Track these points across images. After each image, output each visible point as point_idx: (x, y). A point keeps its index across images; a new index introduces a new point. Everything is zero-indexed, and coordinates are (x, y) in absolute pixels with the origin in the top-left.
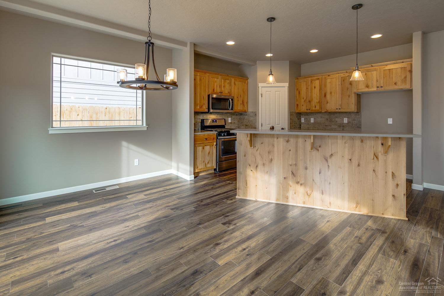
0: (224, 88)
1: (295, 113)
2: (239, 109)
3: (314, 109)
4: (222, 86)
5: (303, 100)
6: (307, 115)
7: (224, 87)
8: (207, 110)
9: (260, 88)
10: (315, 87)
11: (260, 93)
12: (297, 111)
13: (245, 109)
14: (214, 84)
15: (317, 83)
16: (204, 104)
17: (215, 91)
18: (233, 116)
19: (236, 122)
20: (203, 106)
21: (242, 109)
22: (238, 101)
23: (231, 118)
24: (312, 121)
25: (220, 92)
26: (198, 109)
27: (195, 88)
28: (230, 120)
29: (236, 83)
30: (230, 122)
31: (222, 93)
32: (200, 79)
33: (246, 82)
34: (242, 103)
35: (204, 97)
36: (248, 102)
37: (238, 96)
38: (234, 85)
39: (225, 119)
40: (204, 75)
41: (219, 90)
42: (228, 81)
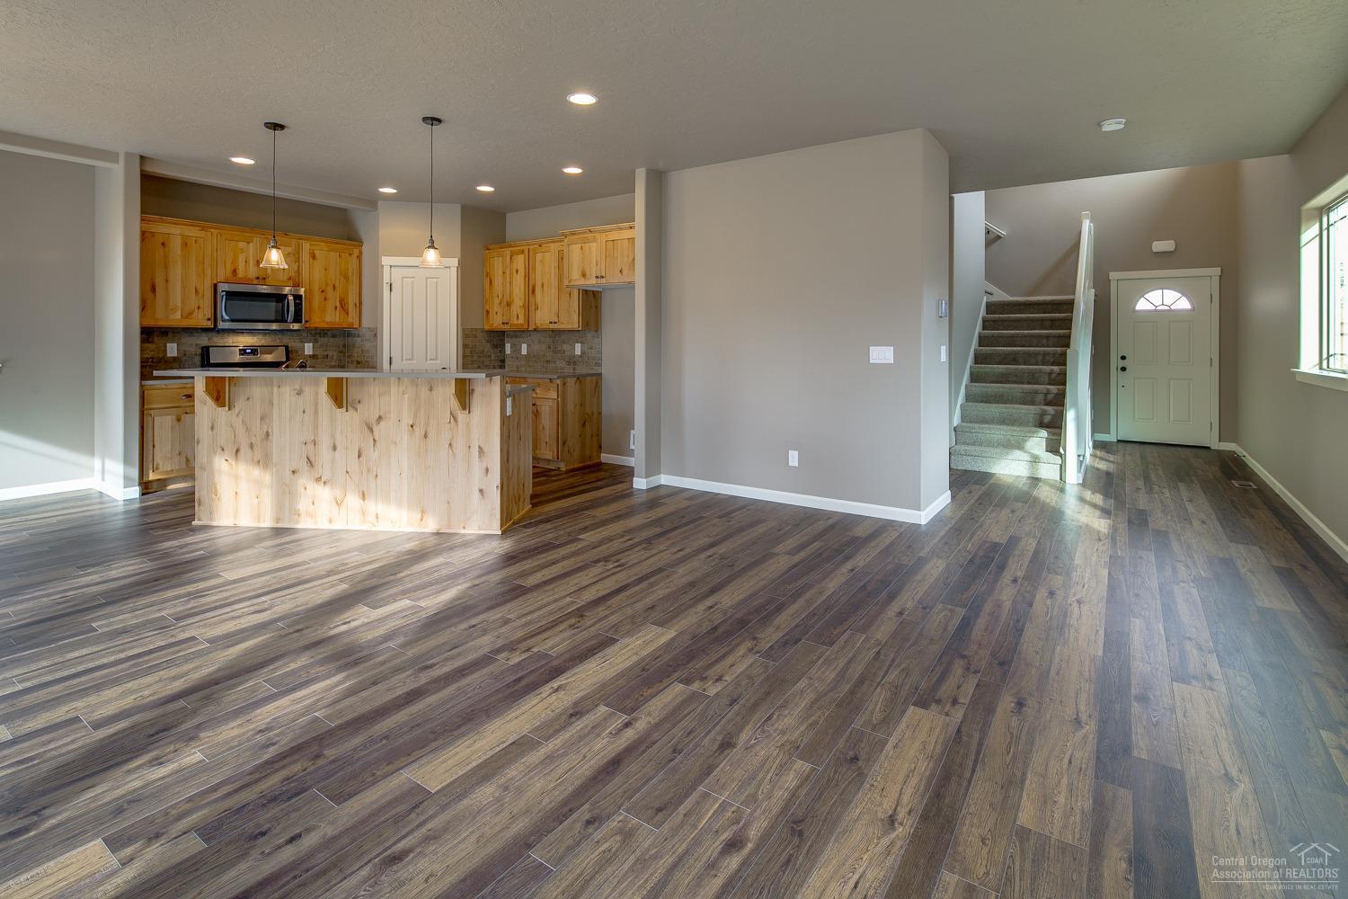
1: (483, 331)
2: (328, 319)
3: (515, 322)
5: (497, 301)
6: (516, 337)
8: (210, 325)
9: (386, 270)
10: (517, 271)
11: (386, 279)
12: (487, 328)
13: (350, 320)
14: (236, 256)
15: (520, 261)
16: (199, 308)
17: (241, 273)
18: (322, 339)
19: (330, 354)
20: (195, 314)
21: (338, 320)
22: (325, 299)
23: (315, 341)
24: (524, 351)
25: (258, 278)
26: (176, 319)
27: (166, 267)
28: (308, 349)
29: (317, 253)
30: (311, 353)
31: (264, 279)
32: (185, 245)
33: (356, 252)
34: (338, 305)
35: (200, 291)
36: (361, 303)
37: (324, 288)
38: (311, 260)
39: (287, 347)
40: (197, 232)
41: (252, 271)
42: (289, 249)
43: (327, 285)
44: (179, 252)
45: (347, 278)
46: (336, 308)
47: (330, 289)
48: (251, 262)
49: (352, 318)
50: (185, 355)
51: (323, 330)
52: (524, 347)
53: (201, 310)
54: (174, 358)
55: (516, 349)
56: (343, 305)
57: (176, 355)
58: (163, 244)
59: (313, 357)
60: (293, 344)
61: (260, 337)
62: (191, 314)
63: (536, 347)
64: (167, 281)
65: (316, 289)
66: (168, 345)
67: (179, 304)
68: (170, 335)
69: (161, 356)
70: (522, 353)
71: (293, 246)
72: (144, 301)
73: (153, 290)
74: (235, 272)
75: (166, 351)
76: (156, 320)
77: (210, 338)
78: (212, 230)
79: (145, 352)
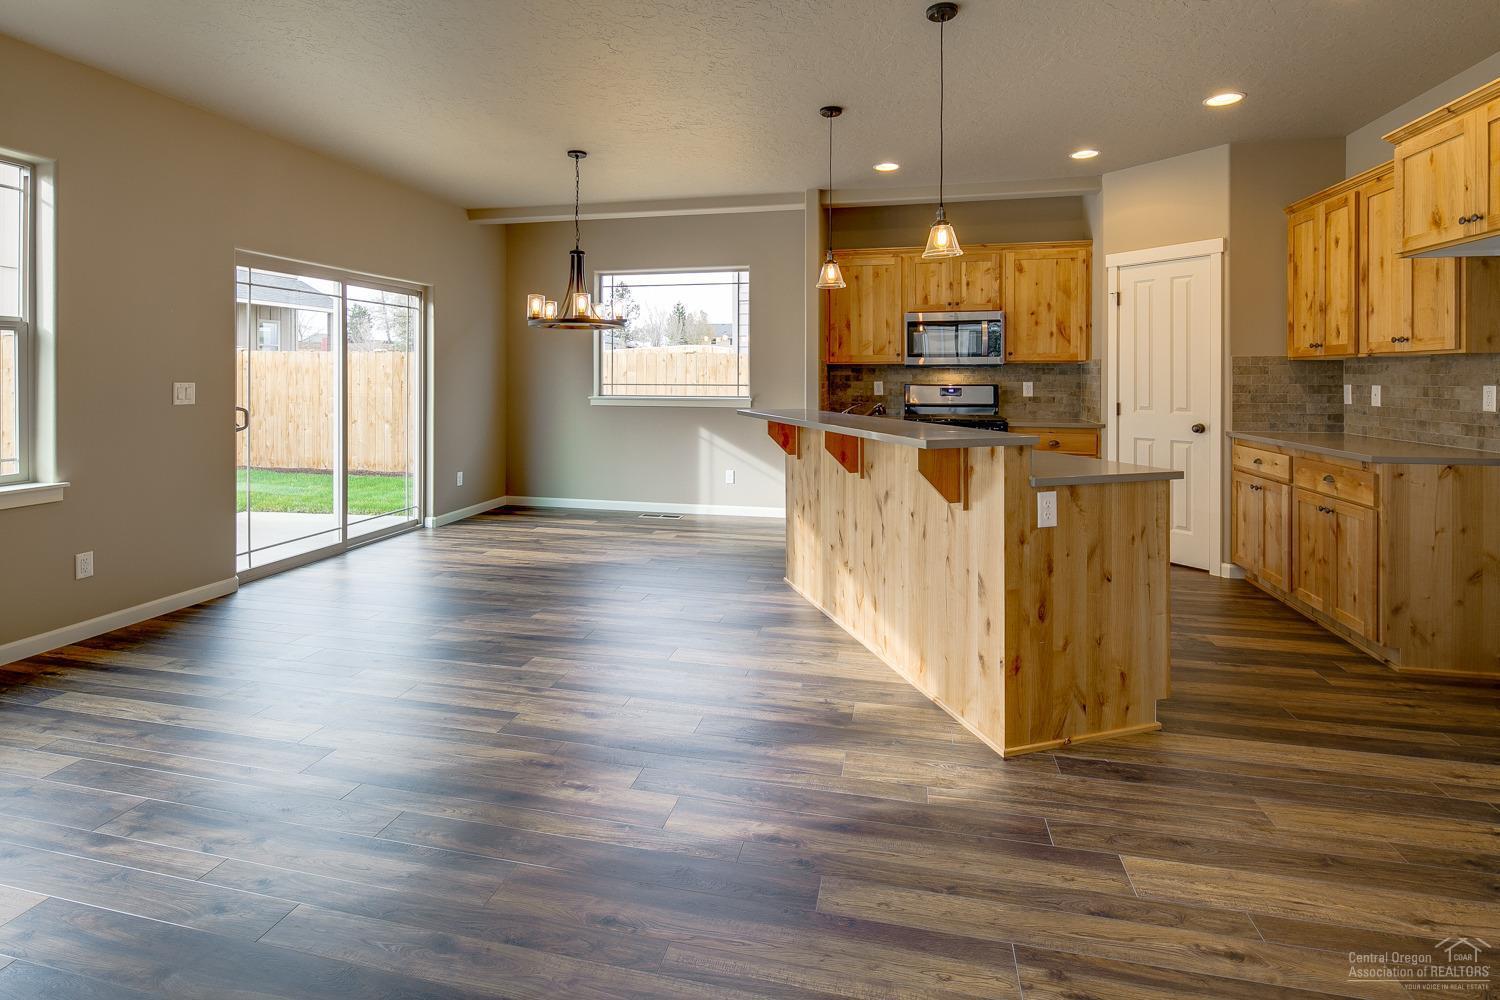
0: (968, 289)
2: (1041, 349)
3: (1334, 343)
4: (960, 283)
5: (1304, 304)
6: (1362, 371)
7: (968, 284)
8: (900, 360)
9: (1112, 274)
10: (1337, 242)
11: (1112, 288)
12: (1291, 355)
13: (1072, 350)
14: (926, 282)
15: (1342, 219)
16: (889, 342)
17: (932, 301)
18: (1047, 376)
19: (1058, 396)
20: (886, 349)
21: (1054, 351)
22: (1037, 323)
23: (1036, 380)
24: (1376, 400)
25: (950, 304)
26: (868, 356)
27: (859, 300)
28: (1028, 389)
29: (1025, 263)
30: (1031, 395)
31: (957, 304)
32: (876, 275)
33: (1081, 254)
34: (1055, 329)
35: (891, 325)
36: (1089, 326)
37: (1034, 308)
38: (1017, 273)
39: (996, 388)
40: (889, 260)
41: (945, 296)
42: (989, 264)
43: (1039, 304)
44: (871, 283)
45: (1067, 292)
46: (1052, 334)
47: (1043, 309)
48: (945, 286)
49: (1076, 349)
50: (891, 394)
51: (1047, 364)
52: (1376, 391)
53: (891, 345)
54: (880, 396)
55: (1362, 395)
56: (1062, 330)
57: (882, 394)
58: (857, 277)
59: (1034, 399)
60: (1006, 382)
61: (968, 374)
62: (882, 349)
63: (1399, 393)
64: (860, 316)
65: (1024, 309)
66: (875, 383)
67: (871, 339)
68: (877, 373)
69: (869, 394)
70: (1373, 404)
71: (993, 259)
72: (841, 338)
73: (848, 326)
74: (926, 299)
75: (873, 389)
76: (851, 357)
77: (914, 376)
78: (903, 255)
79: (855, 390)
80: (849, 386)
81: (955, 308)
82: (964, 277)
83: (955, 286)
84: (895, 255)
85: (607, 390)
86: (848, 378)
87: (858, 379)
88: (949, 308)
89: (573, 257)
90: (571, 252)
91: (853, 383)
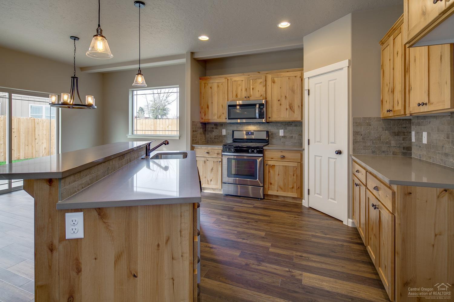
0: (253, 91)
1: (379, 119)
3: (397, 108)
4: (250, 89)
5: (386, 90)
6: (419, 124)
7: (253, 89)
8: (226, 121)
9: (306, 81)
11: (306, 88)
14: (237, 88)
17: (239, 96)
18: (289, 127)
19: (294, 135)
20: (222, 116)
21: (288, 117)
22: (281, 105)
23: (285, 129)
24: (425, 141)
25: (245, 97)
26: (216, 119)
27: (212, 96)
28: (281, 133)
29: (276, 79)
30: (283, 135)
31: (249, 97)
32: (218, 86)
33: (298, 74)
34: (288, 107)
35: (224, 106)
36: (302, 105)
37: (279, 98)
38: (272, 83)
39: (267, 132)
40: (223, 80)
41: (244, 94)
42: (261, 80)
43: (281, 96)
44: (216, 90)
45: (293, 91)
46: (287, 109)
47: (283, 98)
48: (244, 90)
49: (296, 117)
51: (289, 122)
52: (425, 134)
53: (224, 114)
54: (225, 135)
55: (419, 139)
56: (291, 107)
57: (225, 134)
58: (211, 87)
59: (284, 137)
60: (271, 130)
62: (220, 116)
63: (435, 136)
64: (212, 103)
65: (275, 99)
66: (223, 130)
67: (216, 112)
68: (223, 126)
69: (220, 134)
70: (423, 142)
71: (263, 78)
72: (205, 112)
73: (208, 107)
74: (237, 96)
75: (222, 132)
76: (209, 119)
77: (237, 127)
78: (228, 78)
79: (215, 133)
80: (213, 131)
81: (248, 99)
82: (251, 86)
83: (248, 90)
84: (226, 78)
85: (135, 132)
86: (213, 128)
87: (216, 128)
88: (245, 99)
89: (72, 79)
90: (72, 77)
91: (215, 130)
